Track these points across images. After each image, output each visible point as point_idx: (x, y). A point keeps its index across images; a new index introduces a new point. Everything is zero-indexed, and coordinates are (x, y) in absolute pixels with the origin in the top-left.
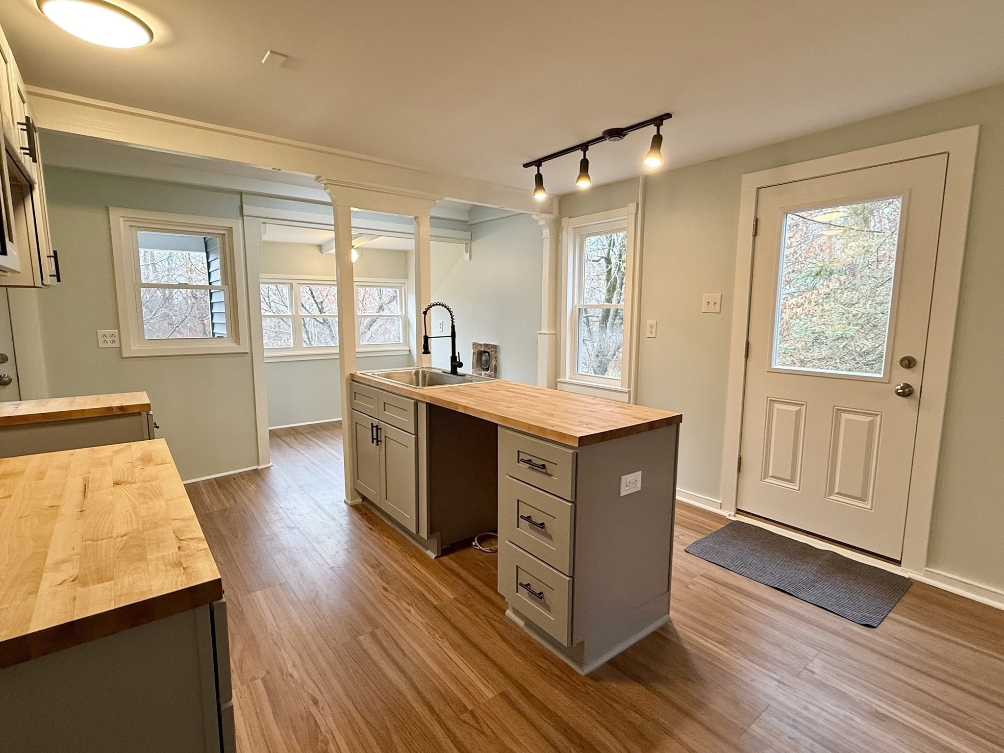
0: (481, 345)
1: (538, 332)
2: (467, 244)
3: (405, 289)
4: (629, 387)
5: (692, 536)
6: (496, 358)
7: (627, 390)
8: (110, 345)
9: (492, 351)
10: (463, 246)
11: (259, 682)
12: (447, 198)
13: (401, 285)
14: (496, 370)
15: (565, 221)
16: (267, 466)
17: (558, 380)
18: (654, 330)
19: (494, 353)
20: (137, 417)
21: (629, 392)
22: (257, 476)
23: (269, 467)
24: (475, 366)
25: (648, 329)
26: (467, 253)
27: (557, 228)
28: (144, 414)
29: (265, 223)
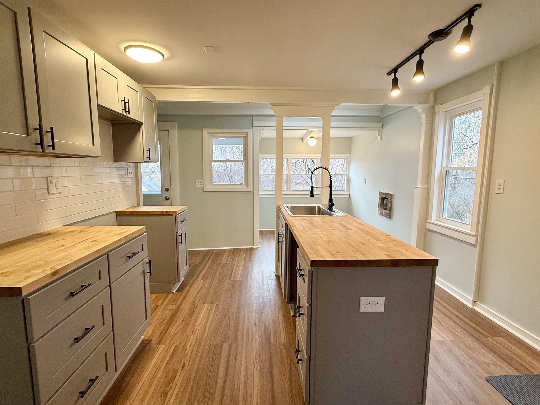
0: (383, 193)
1: (415, 186)
2: (380, 130)
3: (349, 160)
4: (477, 231)
5: (504, 369)
6: (391, 202)
7: (474, 234)
8: (200, 186)
9: (389, 198)
10: (377, 132)
11: (174, 346)
12: (342, 104)
13: (347, 157)
14: (391, 210)
15: (437, 107)
16: (257, 247)
17: (427, 220)
18: (502, 187)
19: (390, 199)
20: (171, 216)
21: (476, 236)
22: (250, 251)
23: (258, 248)
24: (380, 207)
25: (497, 187)
26: (379, 136)
27: (432, 113)
28: (174, 215)
29: (263, 129)
